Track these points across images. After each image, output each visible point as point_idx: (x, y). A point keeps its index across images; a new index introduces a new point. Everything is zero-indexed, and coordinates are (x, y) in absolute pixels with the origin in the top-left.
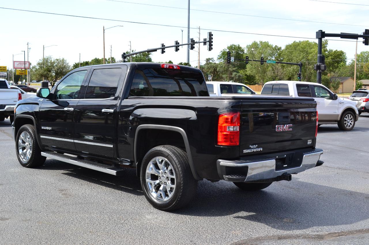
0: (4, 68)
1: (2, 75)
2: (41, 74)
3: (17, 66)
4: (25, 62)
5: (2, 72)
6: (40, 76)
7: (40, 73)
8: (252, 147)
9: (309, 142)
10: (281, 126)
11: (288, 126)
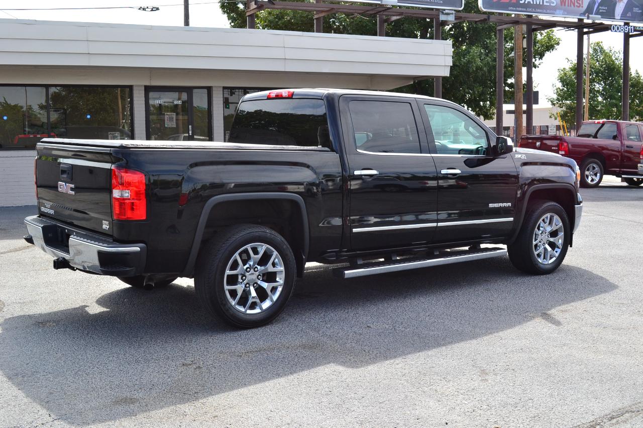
8: (47, 205)
9: (105, 225)
10: (63, 184)
11: (69, 187)
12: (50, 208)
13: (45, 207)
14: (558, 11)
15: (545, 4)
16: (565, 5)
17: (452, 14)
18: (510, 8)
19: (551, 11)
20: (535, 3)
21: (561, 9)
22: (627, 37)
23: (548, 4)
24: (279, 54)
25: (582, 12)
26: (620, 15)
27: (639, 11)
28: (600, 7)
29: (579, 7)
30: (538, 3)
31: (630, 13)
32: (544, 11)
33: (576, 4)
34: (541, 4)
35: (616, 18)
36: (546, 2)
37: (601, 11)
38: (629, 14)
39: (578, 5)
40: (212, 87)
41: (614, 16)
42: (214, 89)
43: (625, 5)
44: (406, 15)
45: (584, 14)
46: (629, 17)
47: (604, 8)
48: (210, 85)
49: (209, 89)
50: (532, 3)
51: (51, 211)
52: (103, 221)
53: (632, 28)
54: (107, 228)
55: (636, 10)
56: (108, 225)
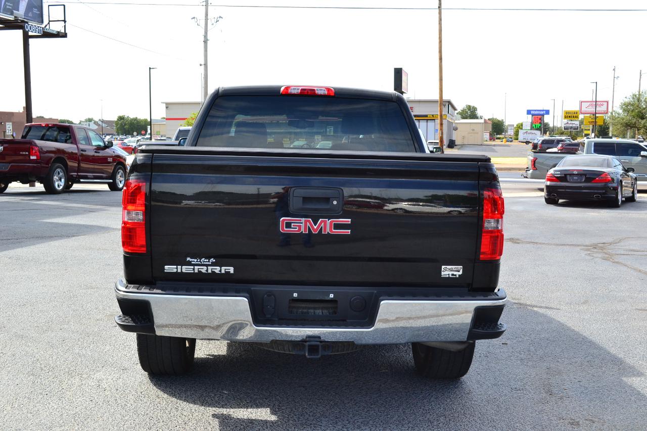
0: (574, 113)
1: (571, 125)
2: (626, 124)
3: (587, 109)
4: (596, 102)
5: (571, 120)
6: (623, 126)
7: (625, 120)
8: (194, 261)
9: (450, 271)
10: (301, 220)
11: (331, 223)
12: (213, 264)
13: (189, 264)
22: (26, 37)
27: (38, 12)
28: (7, 3)
31: (31, 13)
38: (30, 15)
43: (26, 4)
46: (30, 17)
47: (10, 5)
51: (217, 269)
52: (443, 267)
53: (41, 29)
54: (456, 275)
55: (35, 11)
56: (459, 271)
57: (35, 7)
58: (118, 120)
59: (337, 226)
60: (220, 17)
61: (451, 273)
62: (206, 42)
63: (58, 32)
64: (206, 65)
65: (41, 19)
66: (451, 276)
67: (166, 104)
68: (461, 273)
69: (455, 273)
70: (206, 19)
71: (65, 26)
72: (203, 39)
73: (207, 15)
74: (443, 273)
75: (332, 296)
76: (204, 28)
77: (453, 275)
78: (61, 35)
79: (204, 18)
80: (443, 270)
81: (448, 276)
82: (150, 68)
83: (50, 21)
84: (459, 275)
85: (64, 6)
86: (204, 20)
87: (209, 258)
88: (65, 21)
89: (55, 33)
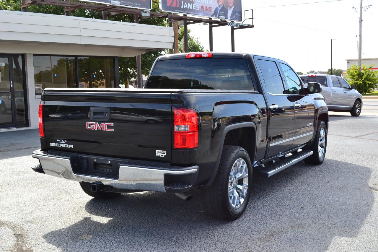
8: (60, 141)
9: (160, 153)
10: (94, 123)
11: (105, 125)
12: (66, 143)
13: (58, 142)
14: (200, 13)
15: (194, 9)
16: (204, 10)
17: (149, 12)
18: (176, 10)
19: (197, 13)
20: (189, 8)
21: (201, 12)
22: (233, 29)
23: (195, 9)
24: (77, 32)
25: (212, 14)
26: (230, 17)
27: (239, 15)
29: (210, 11)
30: (190, 8)
31: (234, 16)
32: (194, 13)
33: (209, 10)
34: (192, 8)
35: (228, 18)
36: (194, 8)
37: (221, 14)
38: (234, 17)
39: (210, 10)
40: (26, 54)
41: (227, 17)
42: (27, 55)
43: (232, 11)
44: (123, 12)
45: (213, 15)
46: (234, 18)
47: (223, 13)
48: (24, 53)
49: (23, 56)
50: (187, 8)
51: (67, 146)
52: (157, 151)
53: (238, 24)
54: (163, 156)
55: (237, 14)
56: (164, 154)
57: (238, 13)
58: (328, 71)
59: (108, 127)
60: (370, 5)
61: (161, 154)
62: (361, 21)
63: (248, 25)
64: (360, 36)
65: (240, 19)
66: (160, 156)
67: (348, 61)
68: (165, 155)
69: (162, 154)
70: (361, 8)
71: (253, 21)
72: (359, 20)
73: (361, 5)
74: (157, 154)
75: (109, 162)
76: (359, 13)
77: (161, 155)
78: (250, 26)
79: (360, 7)
80: (157, 152)
81: (159, 156)
82: (332, 40)
83: (245, 19)
84: (164, 156)
85: (252, 10)
86: (360, 8)
87: (64, 140)
88: (253, 18)
89: (246, 25)
